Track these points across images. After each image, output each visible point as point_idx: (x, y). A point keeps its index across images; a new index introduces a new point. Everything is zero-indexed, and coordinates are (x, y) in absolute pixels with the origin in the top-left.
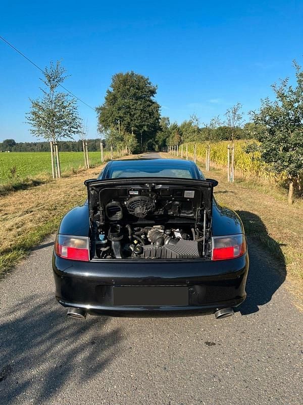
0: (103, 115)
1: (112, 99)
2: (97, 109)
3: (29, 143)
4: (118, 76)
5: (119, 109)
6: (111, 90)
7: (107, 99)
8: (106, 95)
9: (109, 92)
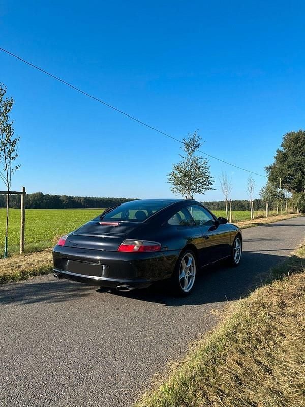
0: (272, 173)
1: (282, 158)
2: (267, 168)
3: (207, 203)
4: (289, 135)
5: (290, 167)
6: (281, 149)
7: (276, 158)
8: (276, 154)
9: (279, 151)
